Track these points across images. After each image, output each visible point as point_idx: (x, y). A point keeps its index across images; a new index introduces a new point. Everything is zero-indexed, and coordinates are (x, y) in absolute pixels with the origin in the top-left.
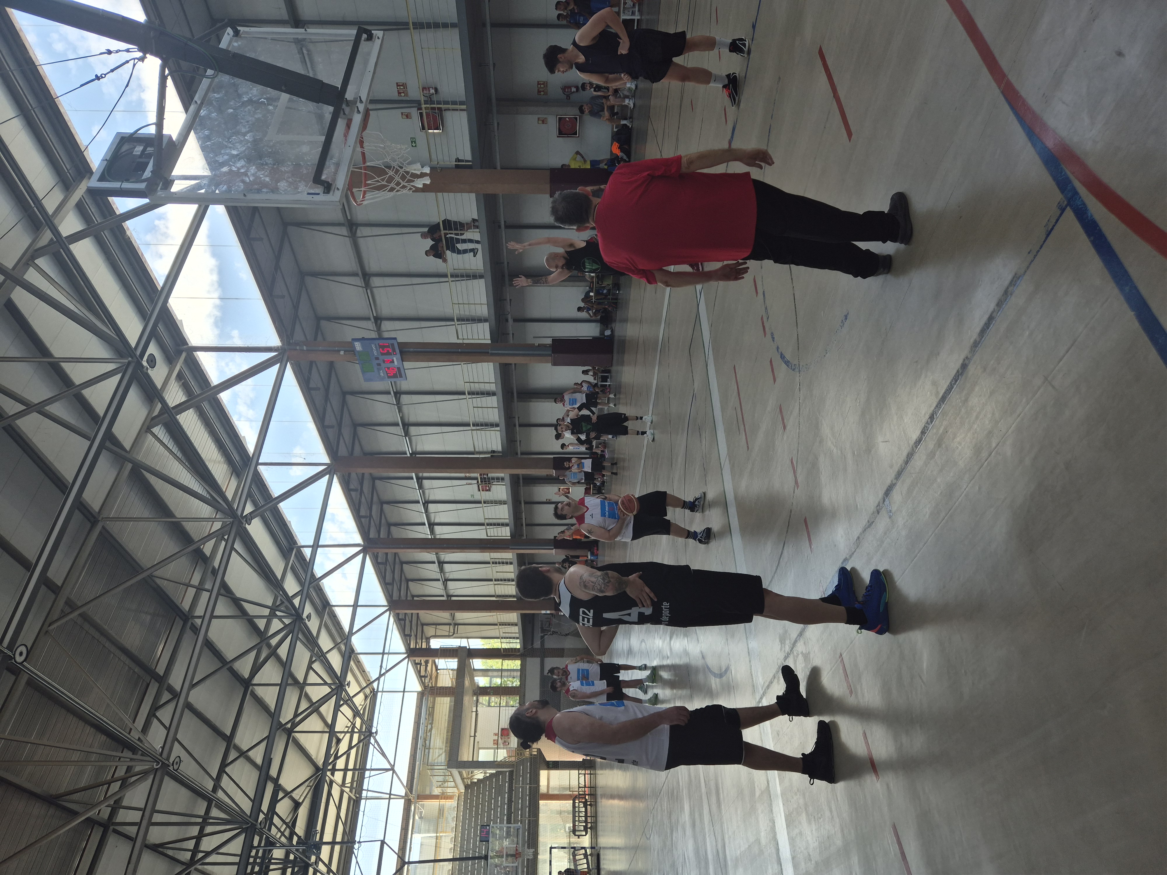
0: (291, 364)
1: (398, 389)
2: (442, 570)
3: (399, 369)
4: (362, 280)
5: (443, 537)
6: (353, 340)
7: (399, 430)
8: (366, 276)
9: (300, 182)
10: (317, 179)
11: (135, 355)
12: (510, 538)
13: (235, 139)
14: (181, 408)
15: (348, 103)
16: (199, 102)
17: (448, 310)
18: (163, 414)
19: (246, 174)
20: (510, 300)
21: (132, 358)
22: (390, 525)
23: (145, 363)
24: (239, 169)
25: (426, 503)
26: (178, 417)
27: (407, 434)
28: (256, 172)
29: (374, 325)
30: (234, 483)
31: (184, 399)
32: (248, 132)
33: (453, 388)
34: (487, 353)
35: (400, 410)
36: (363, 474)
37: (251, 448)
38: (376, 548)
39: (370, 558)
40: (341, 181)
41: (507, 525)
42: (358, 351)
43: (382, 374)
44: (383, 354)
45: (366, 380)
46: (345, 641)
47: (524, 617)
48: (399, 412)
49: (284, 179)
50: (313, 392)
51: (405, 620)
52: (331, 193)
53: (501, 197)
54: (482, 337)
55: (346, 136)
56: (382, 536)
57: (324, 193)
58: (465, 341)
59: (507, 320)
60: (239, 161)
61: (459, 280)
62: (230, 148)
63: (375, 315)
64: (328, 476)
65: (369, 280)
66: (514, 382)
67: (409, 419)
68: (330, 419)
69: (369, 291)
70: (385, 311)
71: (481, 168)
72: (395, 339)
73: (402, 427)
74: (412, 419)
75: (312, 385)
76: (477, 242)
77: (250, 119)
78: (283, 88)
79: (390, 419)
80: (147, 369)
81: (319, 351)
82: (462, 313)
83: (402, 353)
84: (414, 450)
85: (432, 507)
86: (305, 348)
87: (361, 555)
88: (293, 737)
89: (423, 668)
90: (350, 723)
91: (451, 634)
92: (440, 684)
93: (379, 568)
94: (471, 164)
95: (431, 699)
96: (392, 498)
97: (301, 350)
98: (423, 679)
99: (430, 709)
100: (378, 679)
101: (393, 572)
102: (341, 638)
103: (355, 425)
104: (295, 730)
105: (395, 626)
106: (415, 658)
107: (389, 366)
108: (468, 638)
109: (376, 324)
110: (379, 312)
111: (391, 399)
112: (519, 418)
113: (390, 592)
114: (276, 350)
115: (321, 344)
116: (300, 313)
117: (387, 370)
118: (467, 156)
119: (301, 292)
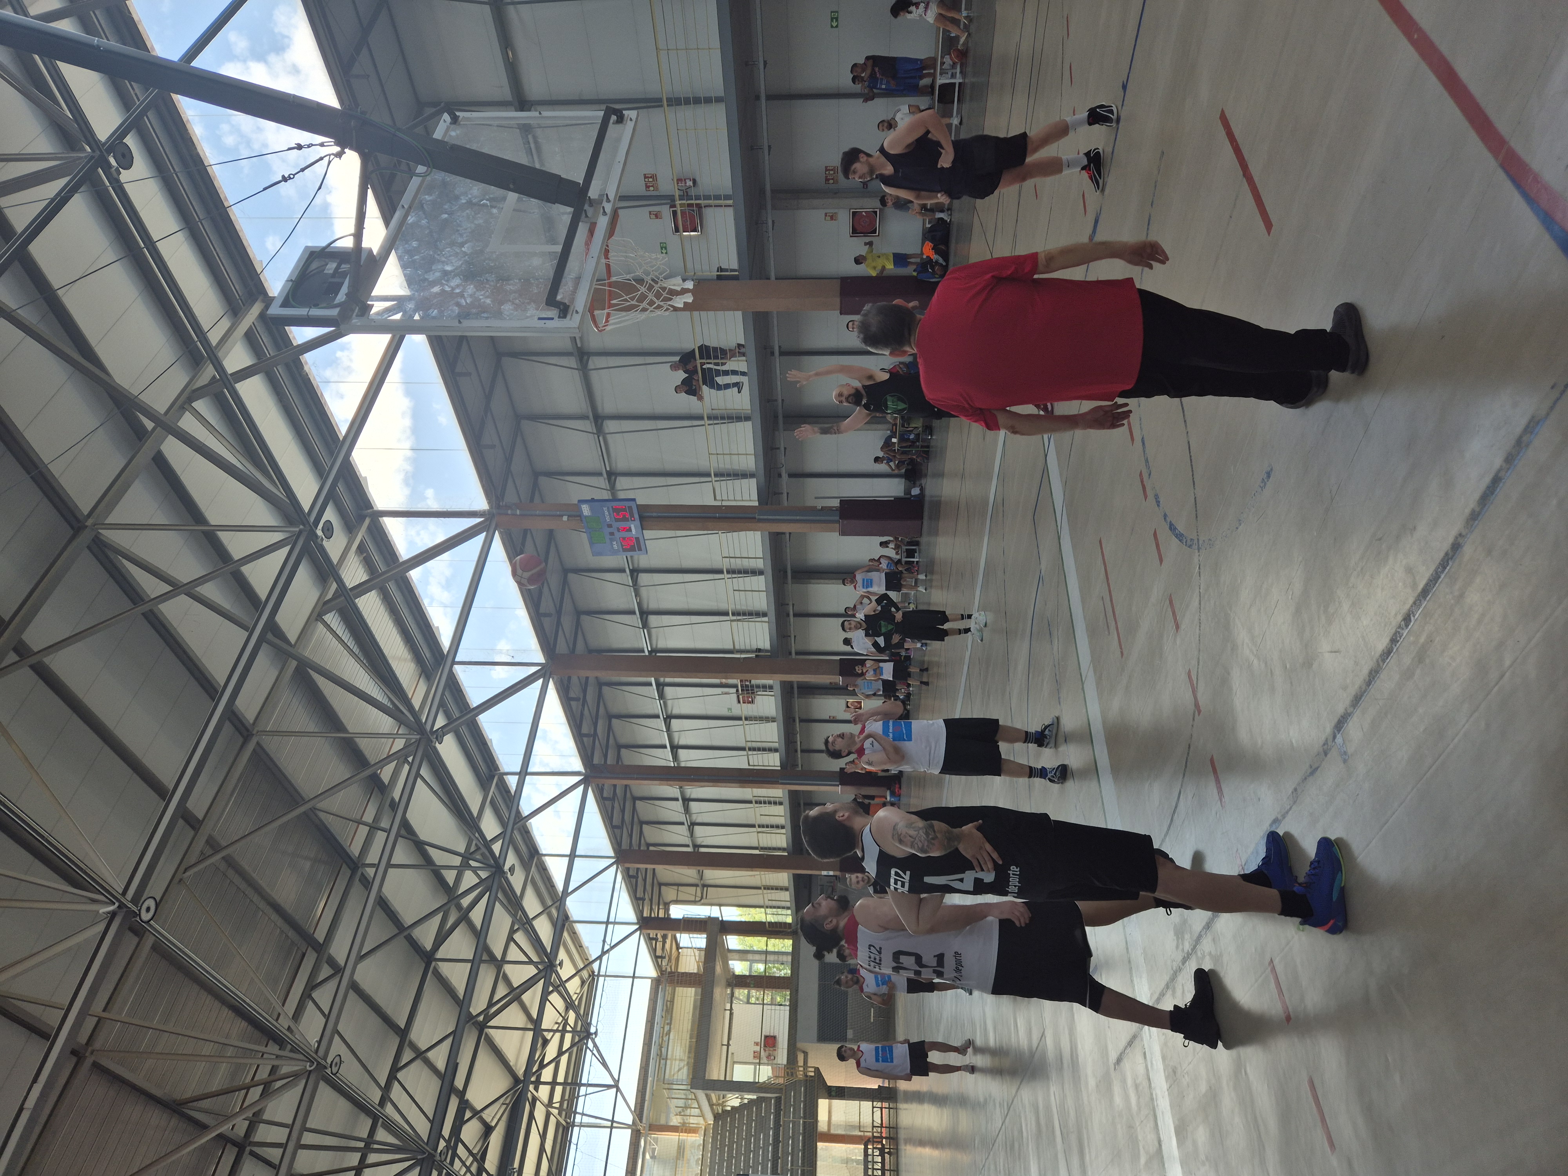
0: (500, 533)
1: (636, 566)
2: (687, 810)
3: (637, 539)
4: (594, 425)
5: (689, 764)
6: (580, 501)
7: (636, 620)
8: (598, 419)
9: (529, 303)
10: (551, 301)
11: (308, 522)
12: (779, 768)
13: (449, 251)
14: (362, 589)
15: (591, 203)
16: (406, 207)
17: (703, 464)
18: (339, 596)
20: (785, 449)
21: (304, 525)
22: (620, 747)
23: (319, 533)
24: (453, 289)
25: (668, 718)
26: (357, 601)
27: (645, 625)
28: (475, 293)
29: (607, 482)
30: (422, 688)
31: (365, 578)
32: (466, 243)
33: (707, 565)
34: (752, 519)
35: (637, 594)
36: (587, 678)
37: (445, 640)
38: (601, 778)
39: (593, 792)
40: (581, 302)
41: (776, 750)
42: (586, 517)
43: (615, 547)
44: (617, 520)
45: (595, 554)
46: (558, 903)
47: (797, 878)
48: (636, 596)
49: (510, 301)
51: (636, 877)
52: (569, 317)
53: (775, 316)
54: (746, 497)
55: (588, 243)
56: (609, 762)
57: (559, 317)
58: (724, 503)
59: (780, 476)
60: (453, 278)
61: (718, 424)
62: (443, 262)
63: (608, 469)
64: (541, 680)
65: (602, 423)
66: (789, 557)
67: (648, 606)
68: (547, 605)
69: (601, 438)
70: (621, 464)
71: (750, 279)
72: (634, 500)
73: (639, 616)
74: (653, 606)
76: (743, 374)
77: (469, 225)
78: (511, 186)
79: (623, 605)
80: (322, 540)
81: (536, 515)
82: (721, 466)
83: (642, 518)
84: (654, 646)
85: (675, 724)
86: (518, 512)
87: (582, 786)
88: (486, 1034)
89: (659, 945)
90: (561, 1019)
91: (698, 899)
92: (682, 969)
93: (605, 805)
94: (737, 273)
95: (669, 989)
96: (624, 711)
97: (513, 515)
98: (659, 960)
99: (669, 1003)
100: (600, 958)
101: (623, 811)
102: (552, 899)
103: (579, 613)
104: (488, 1024)
105: (623, 885)
106: (649, 931)
107: (626, 534)
108: (720, 905)
109: (609, 481)
110: (614, 465)
111: (626, 578)
112: (793, 604)
113: (618, 839)
114: (481, 515)
115: (538, 507)
116: (513, 468)
117: (621, 541)
118: (732, 263)
119: (516, 438)
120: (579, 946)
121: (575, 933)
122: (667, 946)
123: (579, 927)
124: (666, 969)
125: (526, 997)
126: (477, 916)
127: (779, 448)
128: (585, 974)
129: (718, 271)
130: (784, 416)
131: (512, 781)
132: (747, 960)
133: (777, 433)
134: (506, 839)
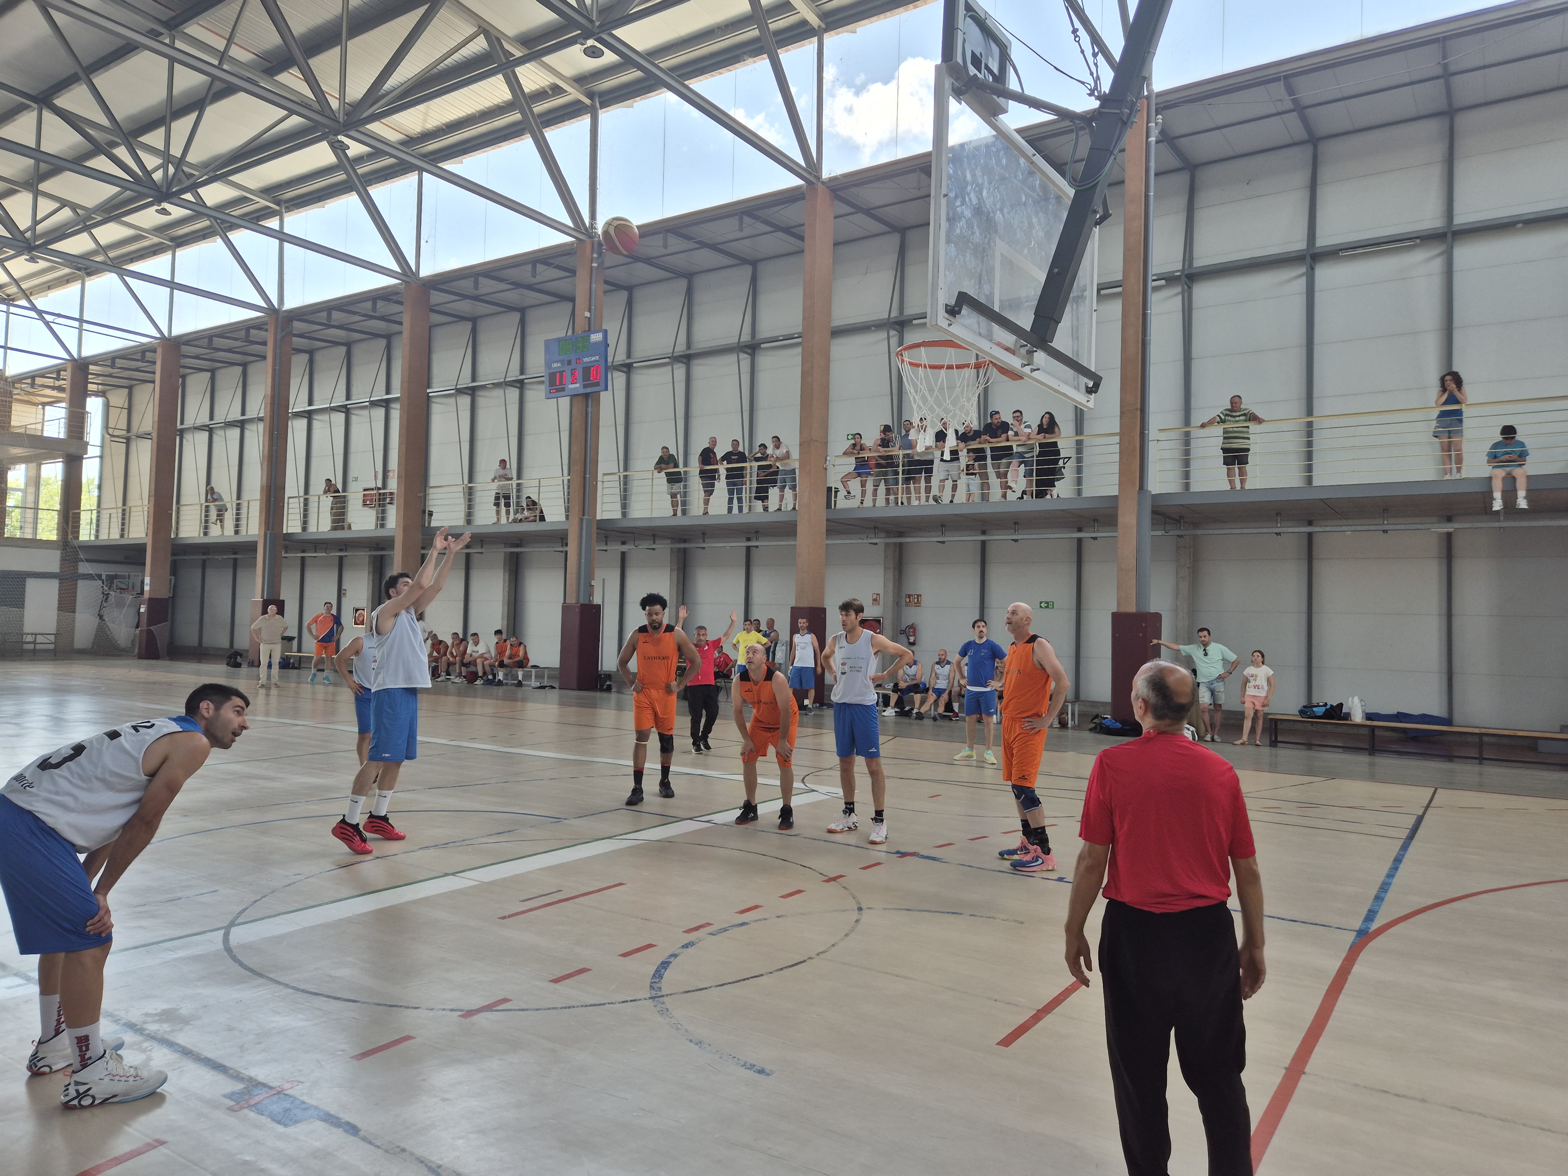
0: (572, 243)
1: (527, 386)
2: (230, 424)
3: (563, 390)
4: (681, 354)
5: (289, 430)
6: (606, 331)
7: (465, 381)
8: (687, 359)
10: (963, 299)
11: (602, 32)
12: (284, 532)
13: (997, 196)
14: (514, 83)
15: (1030, 353)
17: (638, 463)
18: (507, 58)
19: (963, 203)
20: (654, 549)
21: (599, 27)
22: (312, 353)
23: (590, 42)
24: (969, 194)
25: (346, 410)
26: (501, 76)
27: (460, 391)
28: (964, 217)
29: (622, 363)
30: (393, 137)
31: (526, 90)
32: (1003, 215)
33: (527, 463)
34: (580, 513)
35: (497, 385)
36: (401, 323)
37: (451, 166)
38: (276, 328)
39: (258, 318)
40: (957, 330)
42: (589, 337)
43: (555, 365)
44: (584, 369)
45: (547, 343)
46: (110, 263)
48: (493, 384)
50: (529, 267)
52: (946, 315)
53: (792, 543)
54: (604, 507)
56: (294, 339)
57: (947, 305)
58: (599, 484)
59: (624, 543)
60: (977, 196)
63: (634, 365)
64: (399, 270)
65: (683, 362)
66: (535, 549)
67: (482, 396)
68: (487, 286)
69: (667, 360)
70: (639, 379)
71: (827, 520)
72: (605, 389)
73: (469, 385)
74: (482, 401)
75: (540, 268)
79: (482, 370)
80: (582, 44)
81: (591, 284)
82: (635, 483)
83: (586, 396)
84: (434, 400)
85: (340, 417)
86: (595, 265)
87: (265, 305)
89: (49, 382)
91: (110, 431)
92: (16, 407)
93: (242, 331)
94: (833, 507)
96: (355, 360)
97: (592, 258)
98: (29, 381)
100: (34, 308)
101: (230, 351)
102: (116, 258)
103: (474, 320)
105: (134, 344)
106: (69, 370)
107: (568, 376)
108: (102, 457)
109: (621, 365)
110: (638, 371)
111: (514, 374)
112: (482, 553)
113: (195, 343)
114: (592, 224)
115: (598, 287)
116: (640, 265)
117: (561, 373)
118: (842, 503)
119: (668, 271)
120: (50, 286)
121: (68, 282)
122: (48, 392)
123: (75, 287)
124: (17, 388)
126: (101, 163)
127: (654, 542)
128: (12, 290)
129: (835, 488)
130: (685, 549)
131: (273, 223)
132: (26, 485)
133: (669, 541)
134: (199, 209)
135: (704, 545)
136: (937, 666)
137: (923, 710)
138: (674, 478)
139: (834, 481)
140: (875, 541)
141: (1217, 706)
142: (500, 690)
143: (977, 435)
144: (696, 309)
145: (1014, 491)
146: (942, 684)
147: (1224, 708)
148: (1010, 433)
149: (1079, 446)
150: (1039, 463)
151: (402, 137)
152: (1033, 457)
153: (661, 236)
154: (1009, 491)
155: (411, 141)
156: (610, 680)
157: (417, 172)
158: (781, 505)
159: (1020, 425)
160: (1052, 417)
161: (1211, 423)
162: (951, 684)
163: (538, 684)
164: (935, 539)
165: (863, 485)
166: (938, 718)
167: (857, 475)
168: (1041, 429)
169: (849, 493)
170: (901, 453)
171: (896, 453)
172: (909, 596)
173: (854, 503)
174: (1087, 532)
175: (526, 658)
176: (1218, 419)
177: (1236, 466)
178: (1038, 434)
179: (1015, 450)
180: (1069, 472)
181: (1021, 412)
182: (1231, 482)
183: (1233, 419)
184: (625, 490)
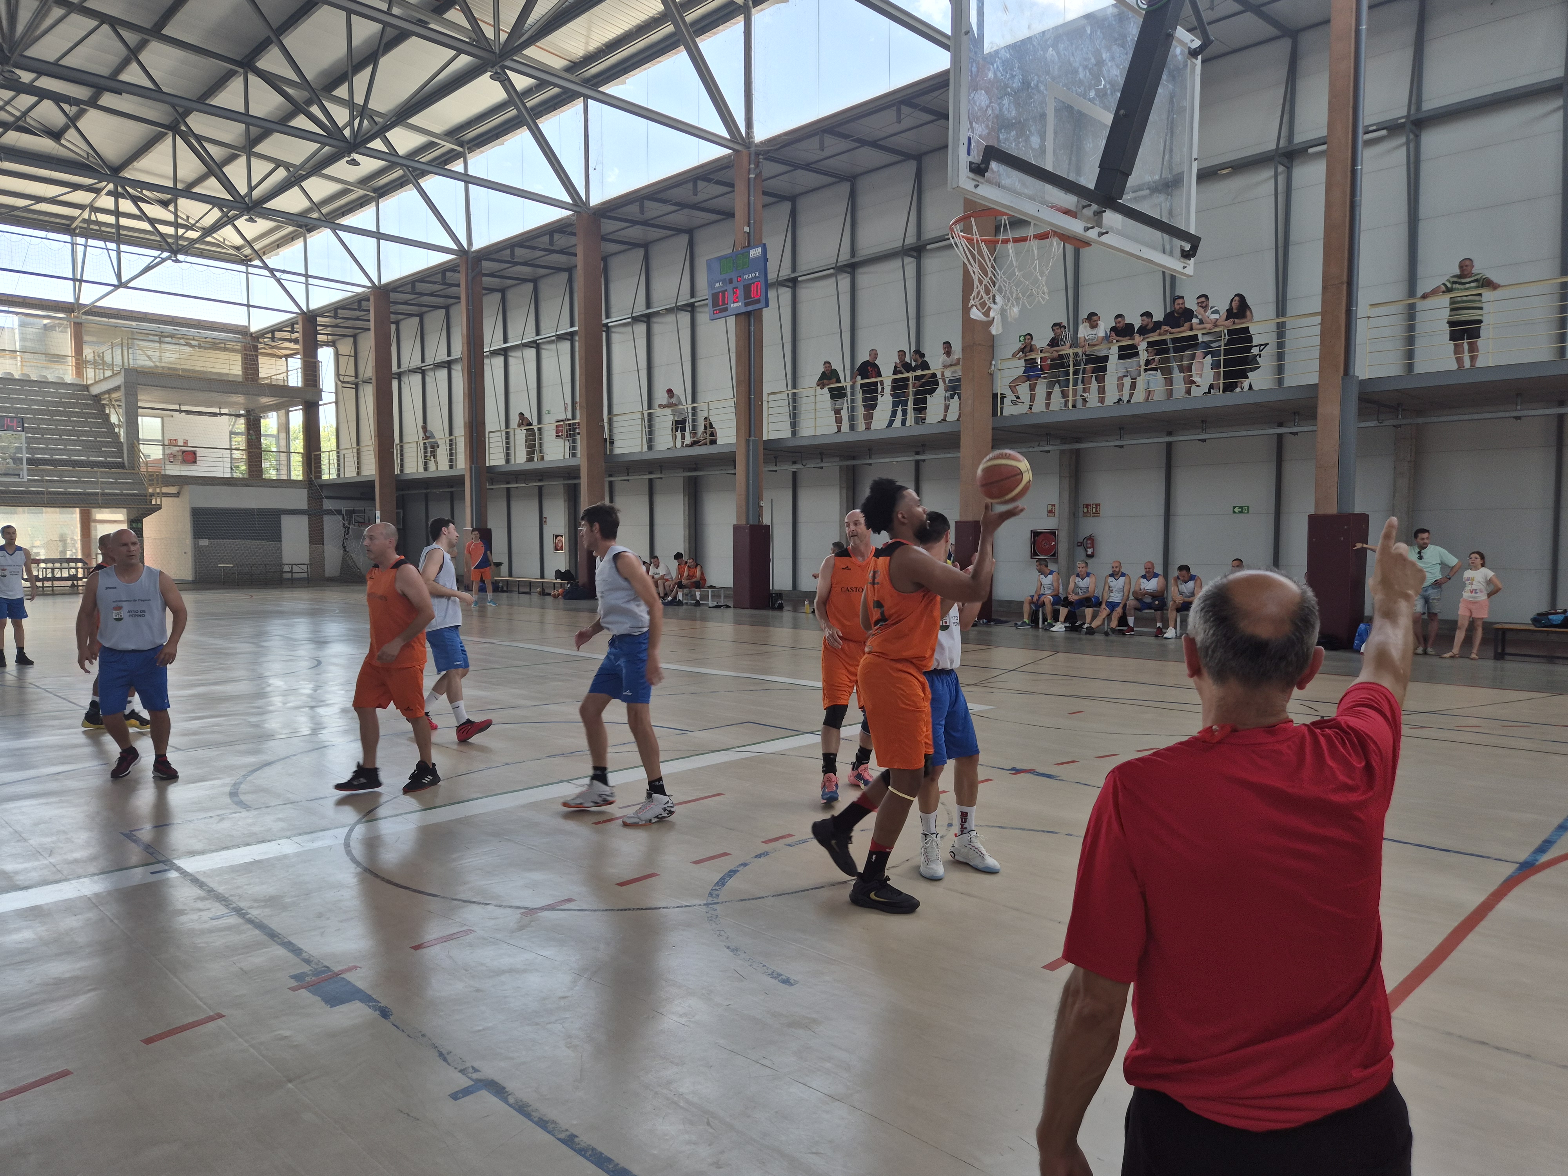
0: (729, 156)
1: (698, 310)
2: (438, 366)
3: (726, 310)
4: (846, 263)
5: (487, 369)
6: (765, 245)
7: (640, 309)
8: (851, 268)
9: (987, 126)
10: (992, 153)
12: (487, 465)
15: (1099, 214)
17: (806, 380)
20: (822, 468)
22: (503, 291)
25: (536, 345)
27: (636, 319)
29: (786, 277)
32: (1060, 52)
33: (701, 387)
34: (749, 434)
35: (669, 311)
36: (575, 255)
37: (611, 89)
38: (467, 269)
39: (451, 261)
40: (987, 192)
41: (508, 461)
42: (748, 252)
43: (718, 285)
44: (745, 287)
45: (710, 261)
46: (324, 219)
47: (370, 485)
48: (666, 309)
49: (991, 102)
50: (690, 185)
51: (360, 309)
52: (971, 175)
53: (955, 455)
54: (772, 427)
55: (1057, 208)
56: (485, 279)
57: (971, 163)
58: (765, 404)
59: (794, 463)
63: (799, 279)
64: (571, 202)
65: (846, 272)
66: (711, 472)
67: (656, 323)
68: (654, 209)
69: (832, 271)
70: (804, 293)
71: (993, 428)
72: (767, 306)
73: (644, 312)
74: (657, 328)
75: (701, 184)
76: (902, 427)
77: (1077, 60)
79: (656, 296)
81: (749, 196)
82: (804, 400)
83: (748, 314)
85: (531, 353)
86: (752, 176)
87: (455, 248)
88: (166, 134)
89: (287, 335)
90: (193, 222)
91: (341, 378)
92: (261, 359)
93: (437, 274)
94: (999, 414)
95: (238, 346)
96: (542, 295)
97: (749, 170)
98: (270, 335)
99: (223, 345)
100: (266, 267)
101: (432, 294)
102: (329, 214)
103: (646, 246)
104: (177, 136)
105: (350, 294)
106: (300, 322)
107: (730, 295)
108: (336, 403)
109: (787, 280)
110: (804, 285)
111: (685, 298)
112: (661, 478)
113: (401, 289)
114: (748, 134)
115: (758, 200)
116: (800, 172)
117: (724, 292)
118: (1009, 410)
119: (831, 176)
120: (279, 244)
121: (293, 239)
122: (287, 344)
123: (299, 244)
124: (261, 343)
125: (212, 181)
126: (301, 122)
127: (822, 461)
128: (247, 251)
129: (1001, 394)
130: (854, 466)
131: (457, 166)
132: (278, 432)
133: (838, 459)
134: (392, 158)
135: (870, 461)
136: (1111, 579)
137: (1094, 625)
138: (837, 394)
139: (1001, 386)
140: (1047, 448)
141: (1432, 615)
142: (682, 610)
143: (1158, 325)
144: (860, 214)
145: (1198, 386)
146: (1116, 597)
147: (1440, 617)
148: (1195, 321)
149: (1281, 331)
150: (1227, 352)
151: (566, 63)
152: (1220, 346)
153: (817, 137)
154: (1193, 386)
155: (575, 66)
156: (781, 599)
157: (582, 98)
158: (945, 416)
159: (1205, 311)
160: (1241, 298)
161: (1434, 292)
162: (1125, 597)
163: (715, 604)
164: (1112, 444)
165: (1032, 388)
166: (1110, 633)
167: (1026, 379)
168: (1230, 314)
169: (1018, 398)
170: (1071, 351)
171: (1067, 352)
172: (1087, 506)
173: (1021, 409)
174: (1286, 427)
175: (703, 579)
176: (1443, 288)
177: (1465, 341)
178: (1226, 320)
179: (1200, 340)
180: (1266, 361)
181: (1206, 297)
182: (1459, 361)
183: (1462, 287)
184: (794, 408)
